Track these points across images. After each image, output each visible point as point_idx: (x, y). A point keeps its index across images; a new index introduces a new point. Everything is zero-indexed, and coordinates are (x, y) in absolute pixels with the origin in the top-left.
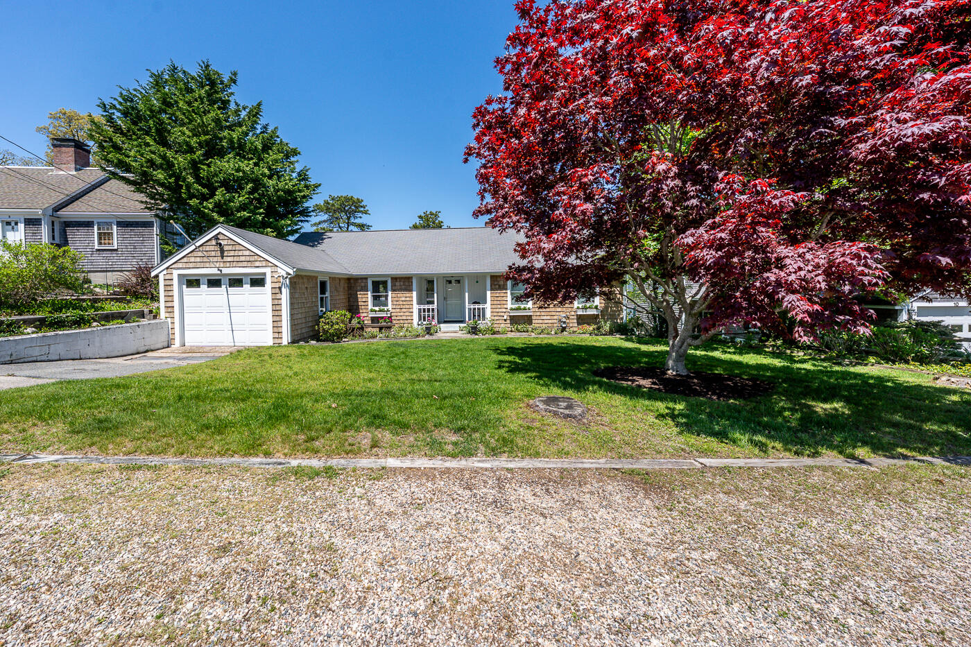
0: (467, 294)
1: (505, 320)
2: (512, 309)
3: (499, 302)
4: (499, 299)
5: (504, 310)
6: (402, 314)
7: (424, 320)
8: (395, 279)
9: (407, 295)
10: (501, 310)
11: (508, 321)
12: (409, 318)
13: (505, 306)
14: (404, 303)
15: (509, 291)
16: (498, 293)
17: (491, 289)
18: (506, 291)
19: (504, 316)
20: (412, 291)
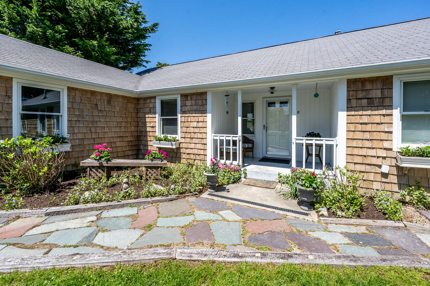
0: (294, 118)
1: (385, 175)
2: (406, 153)
3: (367, 136)
4: (369, 128)
5: (383, 153)
6: (192, 146)
7: (222, 158)
8: (185, 96)
9: (201, 119)
10: (372, 152)
11: (394, 179)
12: (202, 152)
13: (386, 145)
14: (196, 130)
15: (397, 113)
16: (365, 116)
17: (349, 108)
18: (389, 112)
19: (380, 166)
20: (206, 113)
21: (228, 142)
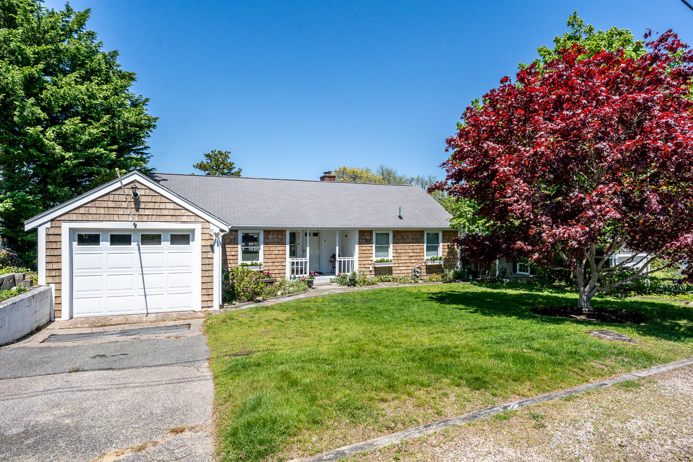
0: (337, 248)
1: (371, 271)
2: (377, 262)
3: (365, 255)
4: (366, 252)
5: (370, 262)
6: (274, 268)
7: (297, 273)
8: (268, 232)
9: (280, 248)
10: (367, 262)
11: (373, 273)
12: (281, 271)
13: (371, 259)
14: (277, 256)
15: (374, 245)
16: (366, 247)
17: (360, 243)
18: (370, 245)
19: (369, 268)
20: (285, 244)
21: (297, 263)
